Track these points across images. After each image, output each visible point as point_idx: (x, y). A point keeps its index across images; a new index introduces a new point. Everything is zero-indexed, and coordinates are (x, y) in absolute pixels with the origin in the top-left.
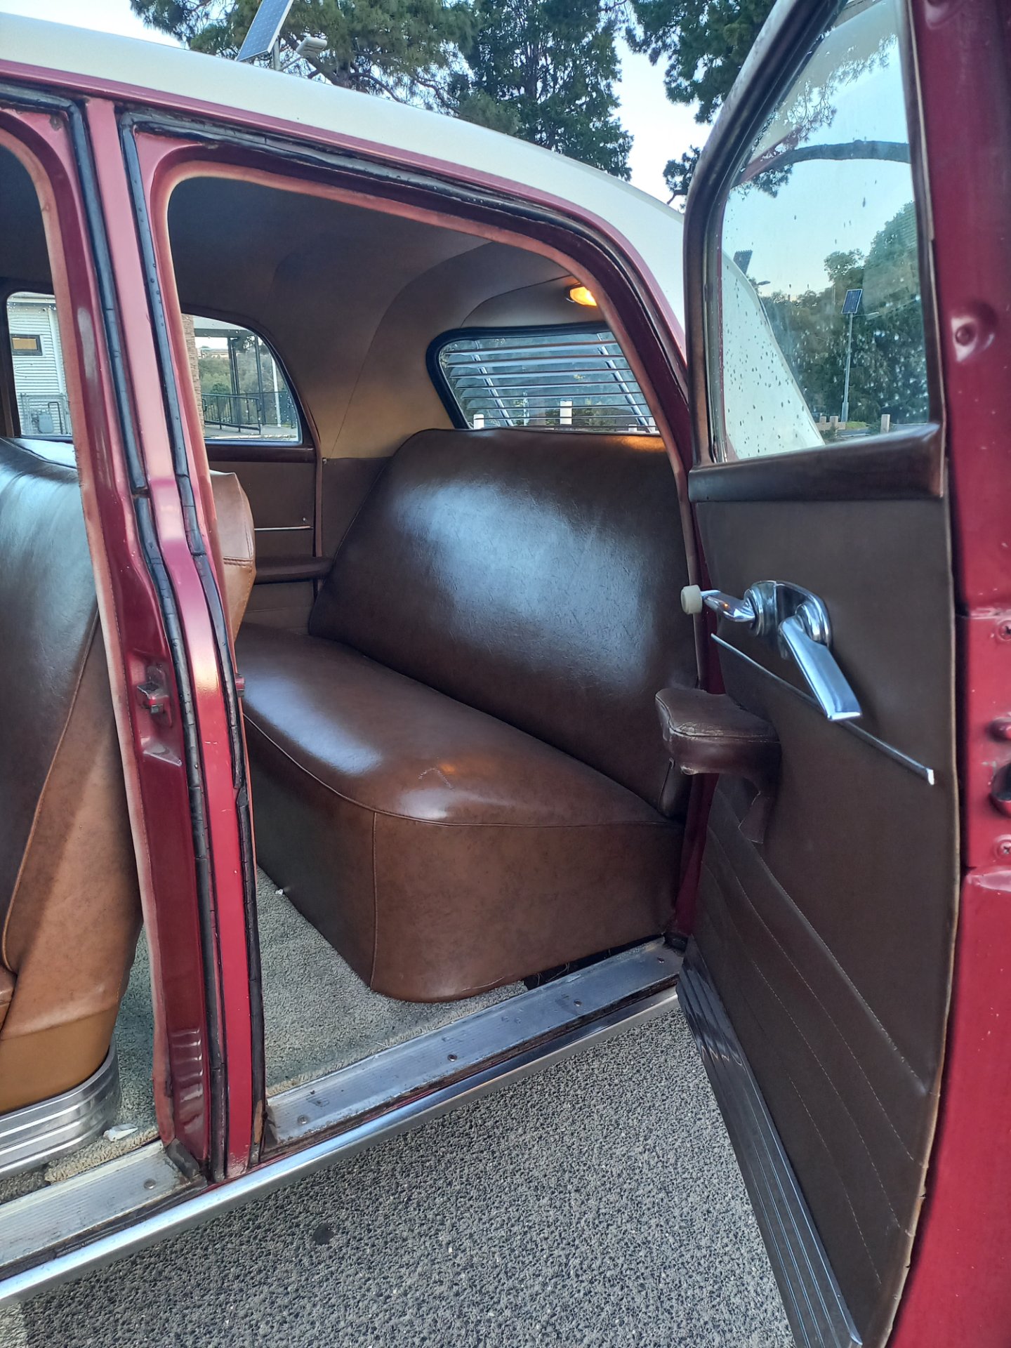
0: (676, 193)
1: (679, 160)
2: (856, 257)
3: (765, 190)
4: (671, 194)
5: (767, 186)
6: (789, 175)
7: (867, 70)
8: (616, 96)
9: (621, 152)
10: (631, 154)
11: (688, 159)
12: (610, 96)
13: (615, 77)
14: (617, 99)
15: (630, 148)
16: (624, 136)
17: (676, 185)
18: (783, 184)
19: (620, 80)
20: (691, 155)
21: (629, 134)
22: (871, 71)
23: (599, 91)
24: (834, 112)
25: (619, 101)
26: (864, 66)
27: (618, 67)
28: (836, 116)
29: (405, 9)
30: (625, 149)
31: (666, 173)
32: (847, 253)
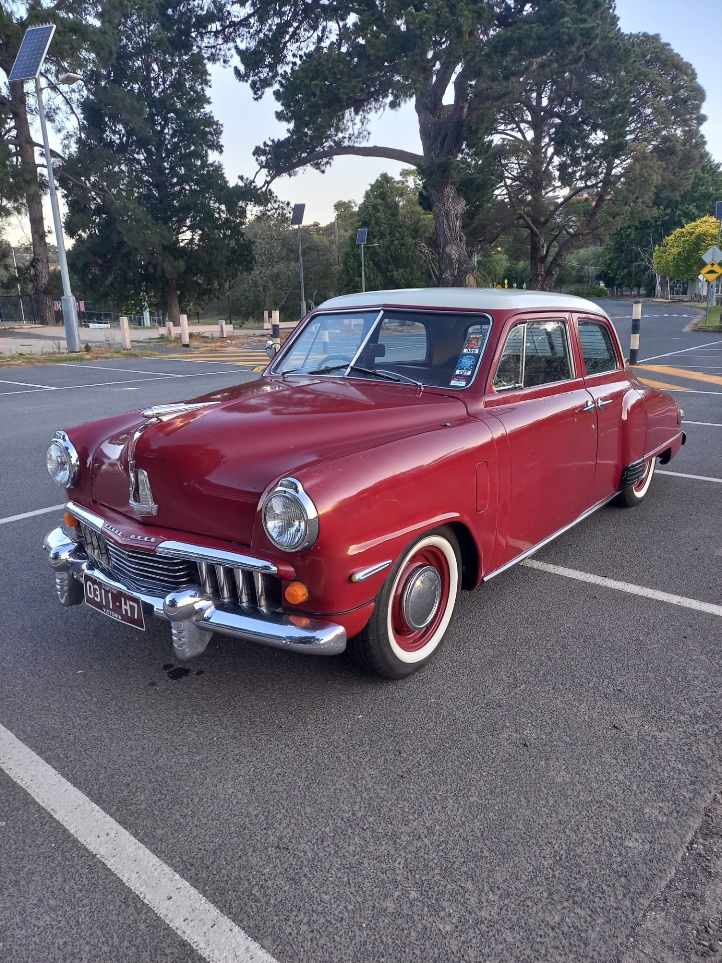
0: (262, 167)
1: (262, 146)
2: (353, 205)
3: (317, 169)
4: (259, 167)
5: (317, 166)
6: (331, 161)
7: (382, 109)
8: (208, 97)
9: (215, 134)
10: (222, 136)
11: (268, 146)
12: (204, 95)
13: (207, 84)
14: (209, 98)
15: (221, 132)
16: (217, 123)
17: (262, 162)
18: (328, 166)
19: (210, 87)
20: (270, 143)
21: (220, 123)
22: (384, 109)
23: (196, 92)
24: (369, 133)
25: (210, 100)
26: (380, 106)
27: (208, 78)
28: (371, 135)
29: (67, 30)
30: (218, 132)
31: (254, 154)
32: (347, 202)
